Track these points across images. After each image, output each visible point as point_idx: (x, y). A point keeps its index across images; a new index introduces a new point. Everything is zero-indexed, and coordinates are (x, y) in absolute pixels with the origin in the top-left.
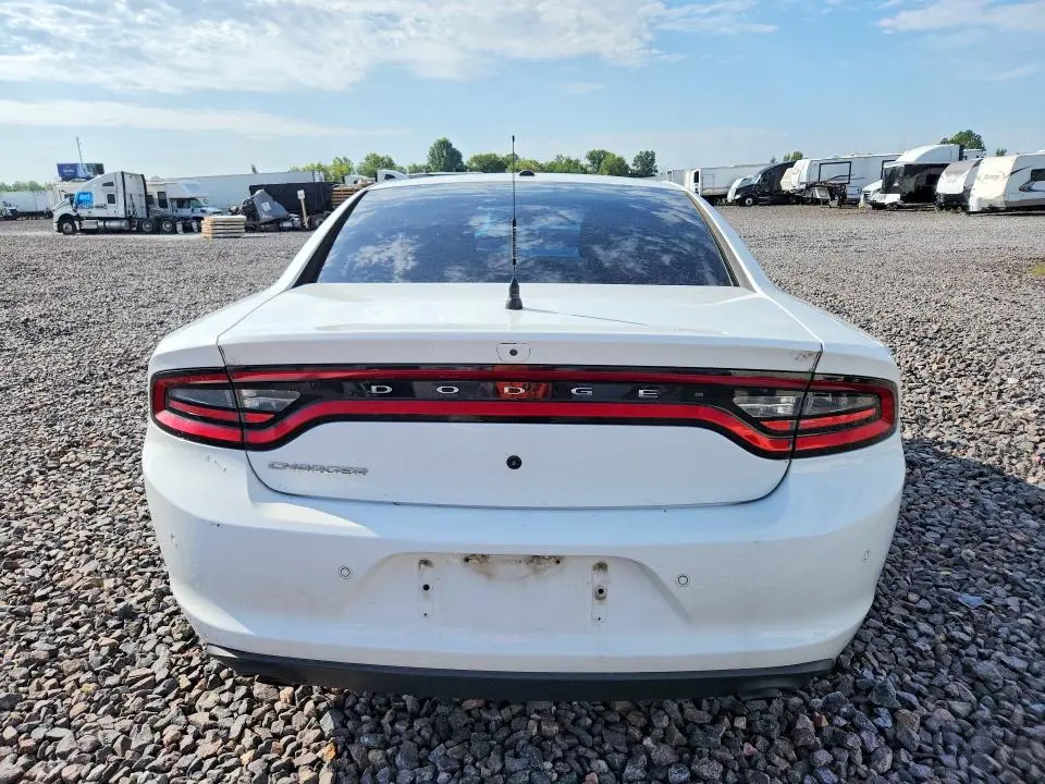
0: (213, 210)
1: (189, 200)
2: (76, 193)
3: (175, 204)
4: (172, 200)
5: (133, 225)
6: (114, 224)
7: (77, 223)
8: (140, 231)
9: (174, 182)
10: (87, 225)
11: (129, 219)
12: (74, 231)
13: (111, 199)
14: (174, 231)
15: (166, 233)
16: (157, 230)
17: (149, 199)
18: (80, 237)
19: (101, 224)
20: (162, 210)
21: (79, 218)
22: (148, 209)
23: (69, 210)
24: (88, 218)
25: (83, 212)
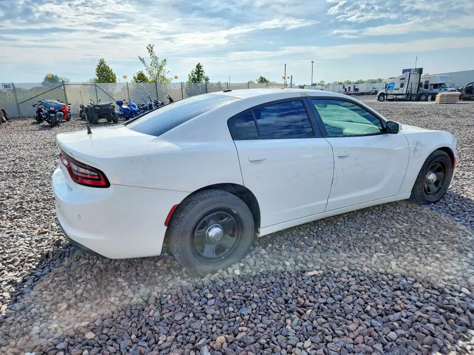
0: (451, 89)
1: (440, 85)
2: (389, 83)
3: (432, 87)
4: (431, 85)
5: (409, 97)
6: (400, 97)
7: (385, 96)
8: (411, 100)
9: (435, 76)
10: (389, 97)
11: (407, 94)
12: (383, 100)
13: (402, 86)
14: (426, 100)
15: (422, 101)
16: (418, 100)
17: (420, 85)
18: (386, 102)
19: (395, 97)
20: (425, 90)
21: (387, 94)
22: (418, 89)
23: (384, 91)
24: (390, 94)
25: (389, 92)
